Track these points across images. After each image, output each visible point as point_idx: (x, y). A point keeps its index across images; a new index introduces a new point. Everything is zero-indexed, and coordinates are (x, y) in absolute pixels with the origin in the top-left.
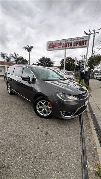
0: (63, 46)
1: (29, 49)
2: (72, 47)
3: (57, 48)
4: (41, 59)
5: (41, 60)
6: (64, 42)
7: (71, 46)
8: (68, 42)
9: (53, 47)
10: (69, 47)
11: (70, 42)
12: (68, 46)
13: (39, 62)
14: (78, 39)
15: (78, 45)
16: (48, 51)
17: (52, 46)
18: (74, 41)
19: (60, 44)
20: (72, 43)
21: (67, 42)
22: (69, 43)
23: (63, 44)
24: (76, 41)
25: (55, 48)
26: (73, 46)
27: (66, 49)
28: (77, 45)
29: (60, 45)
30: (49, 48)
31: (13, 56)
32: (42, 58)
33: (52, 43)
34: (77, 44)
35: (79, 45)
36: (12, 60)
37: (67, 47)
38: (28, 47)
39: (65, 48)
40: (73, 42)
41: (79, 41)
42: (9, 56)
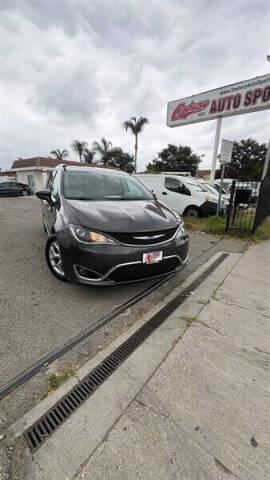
0: (213, 110)
1: (136, 128)
2: (238, 109)
3: (195, 116)
4: (165, 150)
5: (164, 155)
6: (217, 97)
7: (235, 106)
8: (229, 94)
9: (184, 116)
10: (232, 110)
11: (235, 93)
12: (229, 108)
13: (160, 160)
14: (260, 83)
15: (259, 100)
16: (172, 126)
17: (181, 113)
18: (249, 89)
19: (203, 105)
20: (239, 96)
21: (224, 96)
22: (230, 98)
23: (214, 103)
24: (253, 89)
25: (189, 118)
26: (242, 107)
27: (221, 117)
28: (255, 102)
29: (205, 106)
30: (174, 118)
31: (99, 148)
32: (167, 147)
33: (182, 105)
34: (256, 97)
35: (264, 100)
36: (98, 157)
37: (225, 111)
38: (133, 121)
39: (217, 114)
40: (243, 93)
41: (262, 86)
42: (90, 147)
